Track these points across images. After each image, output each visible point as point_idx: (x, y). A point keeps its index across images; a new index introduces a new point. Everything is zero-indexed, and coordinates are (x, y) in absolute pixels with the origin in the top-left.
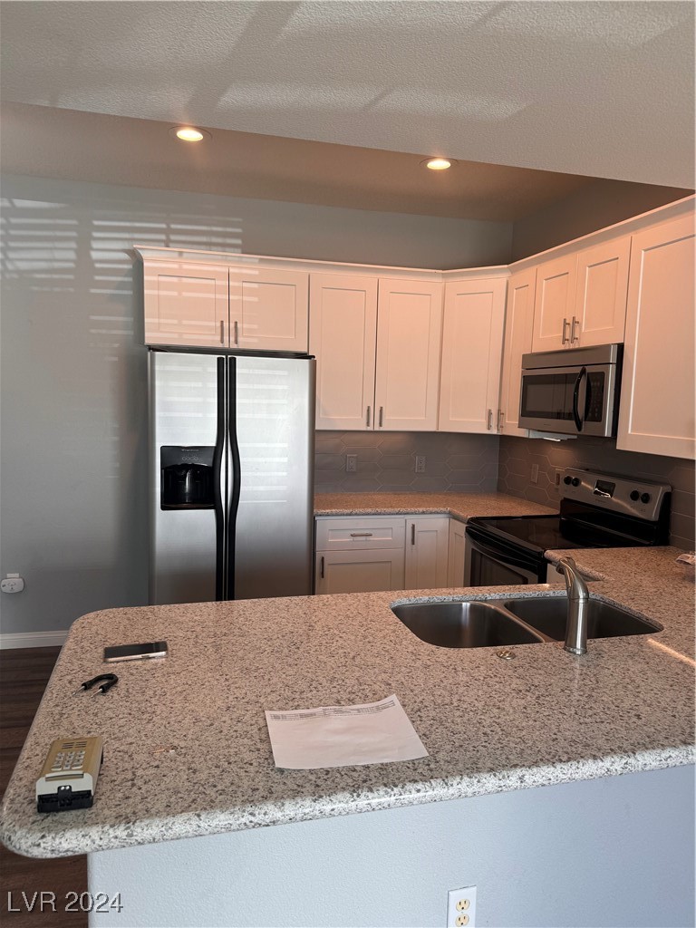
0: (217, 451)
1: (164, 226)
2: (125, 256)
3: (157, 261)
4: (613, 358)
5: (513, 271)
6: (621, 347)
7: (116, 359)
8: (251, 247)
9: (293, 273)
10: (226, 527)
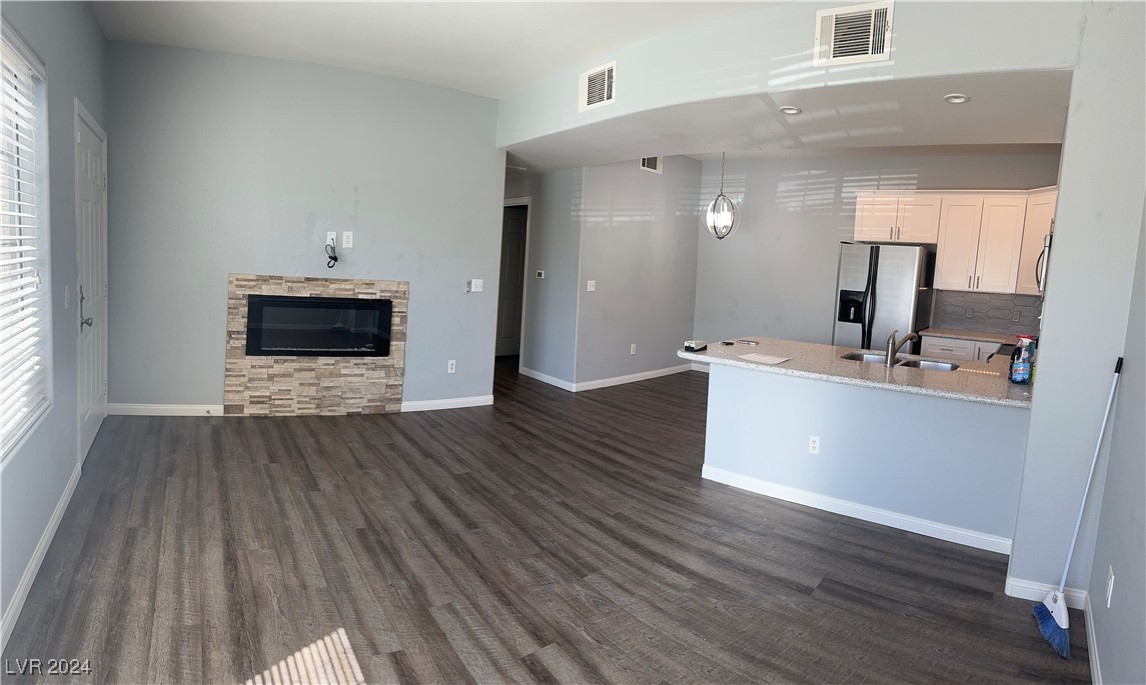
0: (863, 294)
3: (862, 197)
10: (866, 335)
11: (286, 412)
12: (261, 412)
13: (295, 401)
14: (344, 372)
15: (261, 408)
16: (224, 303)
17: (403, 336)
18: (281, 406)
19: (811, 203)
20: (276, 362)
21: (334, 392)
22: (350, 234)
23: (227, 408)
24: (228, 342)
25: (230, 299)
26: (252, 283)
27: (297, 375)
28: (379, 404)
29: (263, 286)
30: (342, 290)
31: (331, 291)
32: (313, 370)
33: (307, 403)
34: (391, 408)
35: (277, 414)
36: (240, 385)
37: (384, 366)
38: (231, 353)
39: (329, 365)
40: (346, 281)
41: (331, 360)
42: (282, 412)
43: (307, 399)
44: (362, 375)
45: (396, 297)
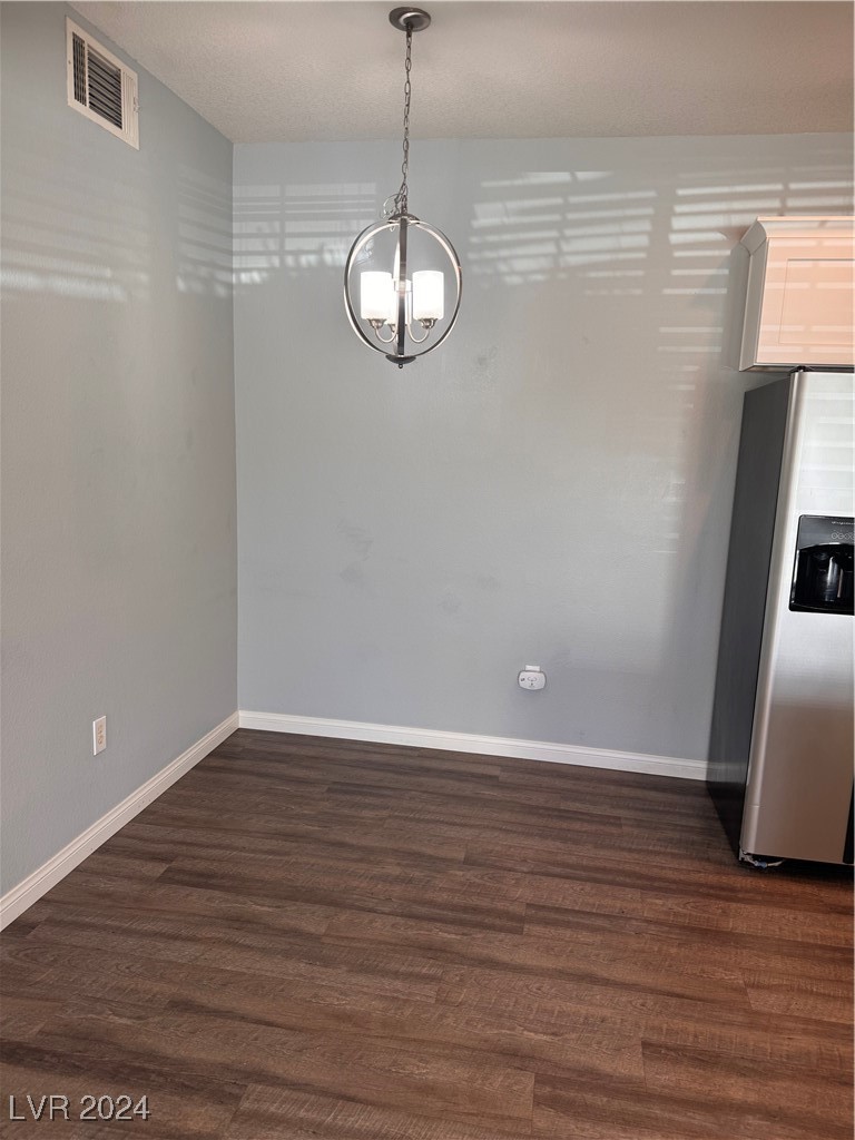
1: (779, 187)
7: (692, 387)
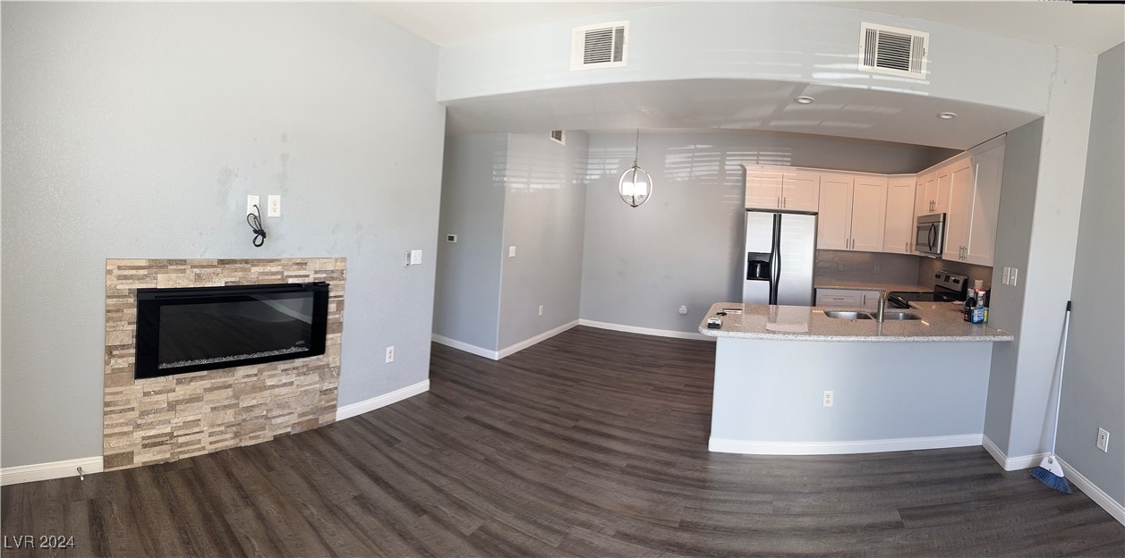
0: (771, 255)
2: (740, 168)
3: (753, 170)
4: (942, 220)
5: (919, 177)
6: (945, 214)
7: (731, 214)
8: (795, 163)
9: (812, 175)
10: (774, 290)
11: (193, 451)
12: (158, 457)
13: (206, 435)
14: (269, 382)
15: (159, 453)
16: (99, 304)
17: (339, 326)
18: (187, 444)
19: (698, 174)
20: (179, 382)
21: (257, 412)
22: (277, 198)
23: (108, 461)
24: (107, 363)
25: (108, 297)
26: (142, 272)
27: (208, 397)
28: (311, 417)
29: (159, 276)
30: (267, 274)
31: (255, 276)
32: (230, 386)
33: (222, 432)
34: (324, 419)
35: (182, 457)
36: (127, 424)
37: (318, 368)
38: (112, 378)
39: (248, 376)
40: (272, 261)
41: (252, 369)
42: (188, 452)
43: (222, 428)
44: (291, 383)
45: (332, 279)
